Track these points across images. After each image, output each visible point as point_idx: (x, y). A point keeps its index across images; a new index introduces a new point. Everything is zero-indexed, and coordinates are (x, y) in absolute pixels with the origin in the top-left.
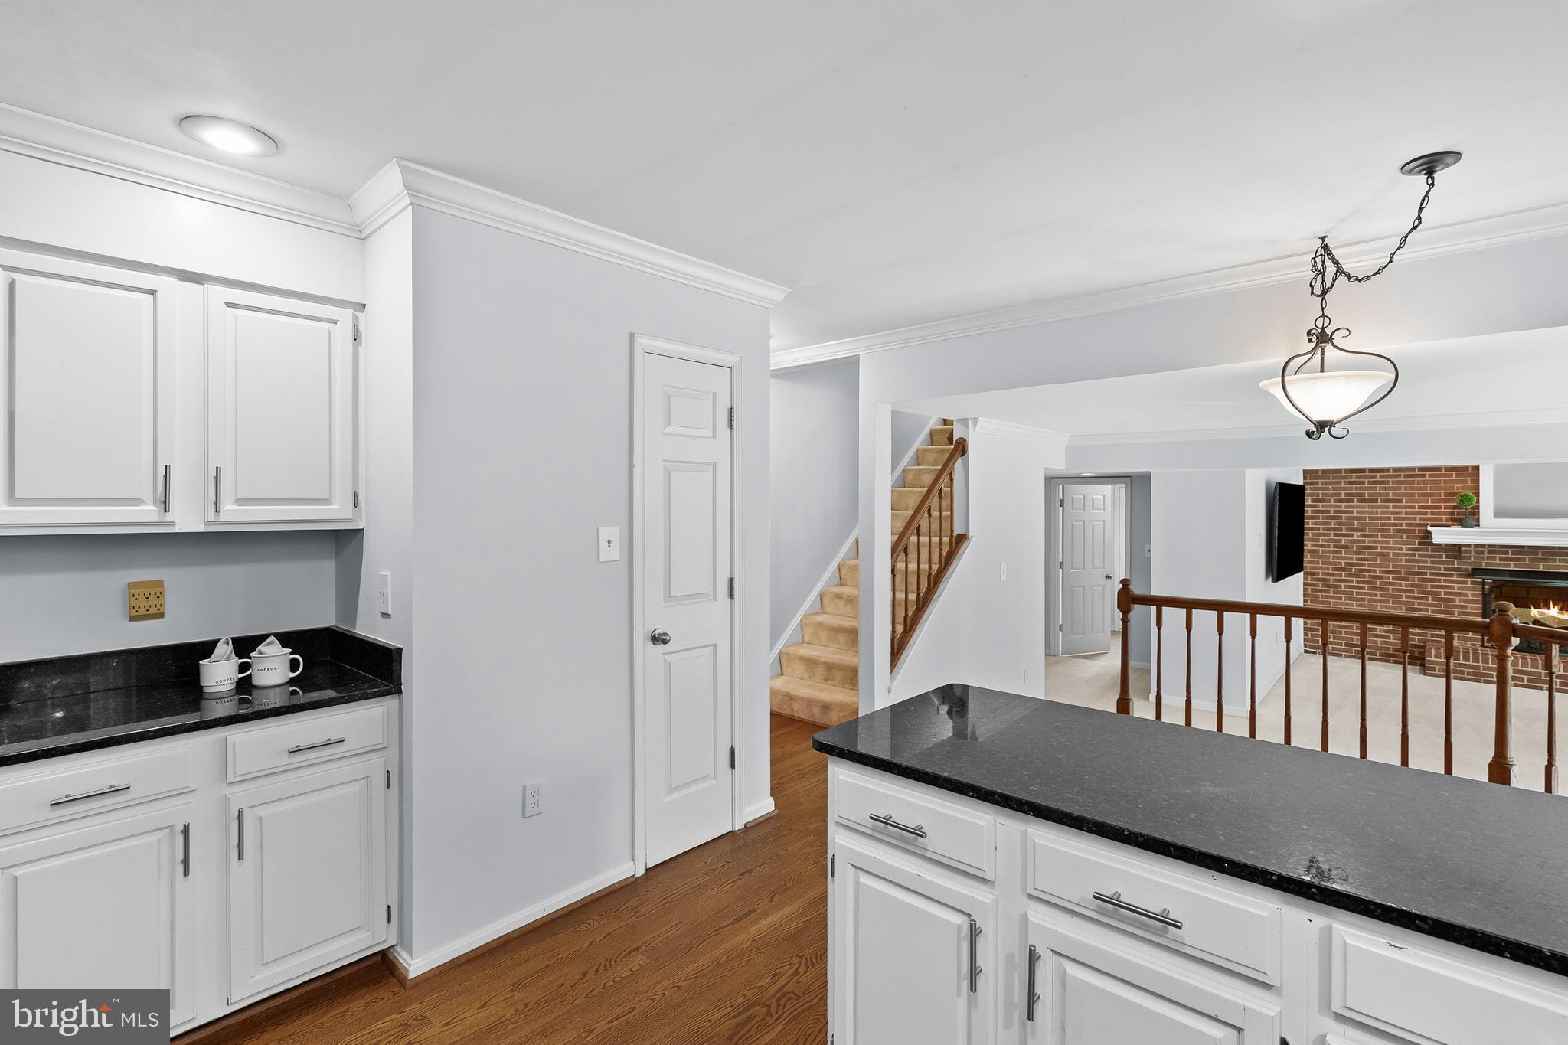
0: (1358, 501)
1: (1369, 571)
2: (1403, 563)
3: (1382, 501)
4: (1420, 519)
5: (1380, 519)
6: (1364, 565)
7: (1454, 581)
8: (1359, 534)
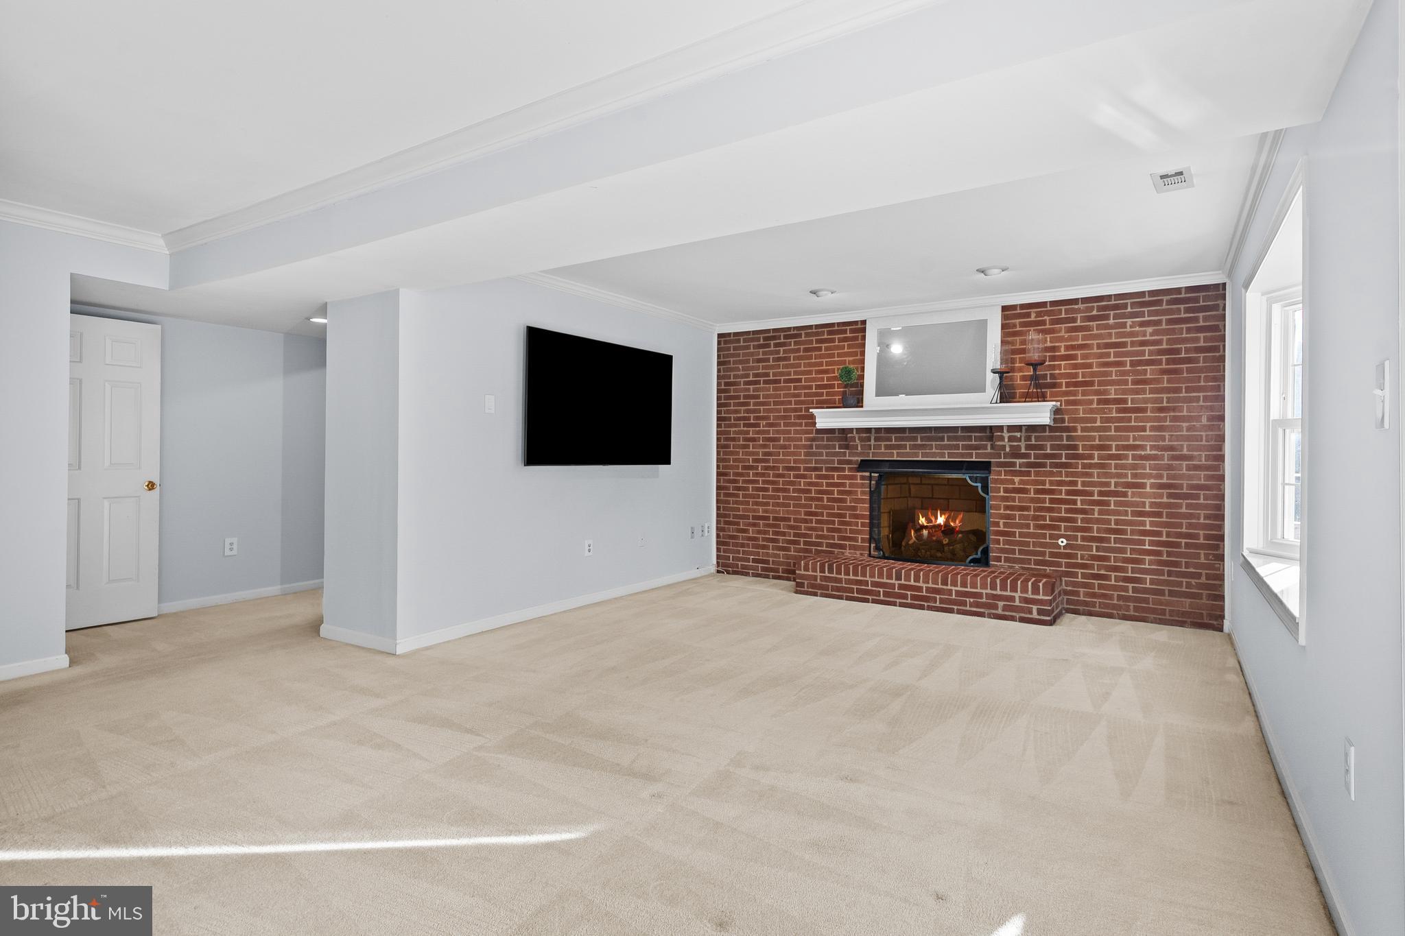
0: (764, 382)
2: (801, 457)
6: (769, 461)
7: (846, 477)
8: (764, 423)
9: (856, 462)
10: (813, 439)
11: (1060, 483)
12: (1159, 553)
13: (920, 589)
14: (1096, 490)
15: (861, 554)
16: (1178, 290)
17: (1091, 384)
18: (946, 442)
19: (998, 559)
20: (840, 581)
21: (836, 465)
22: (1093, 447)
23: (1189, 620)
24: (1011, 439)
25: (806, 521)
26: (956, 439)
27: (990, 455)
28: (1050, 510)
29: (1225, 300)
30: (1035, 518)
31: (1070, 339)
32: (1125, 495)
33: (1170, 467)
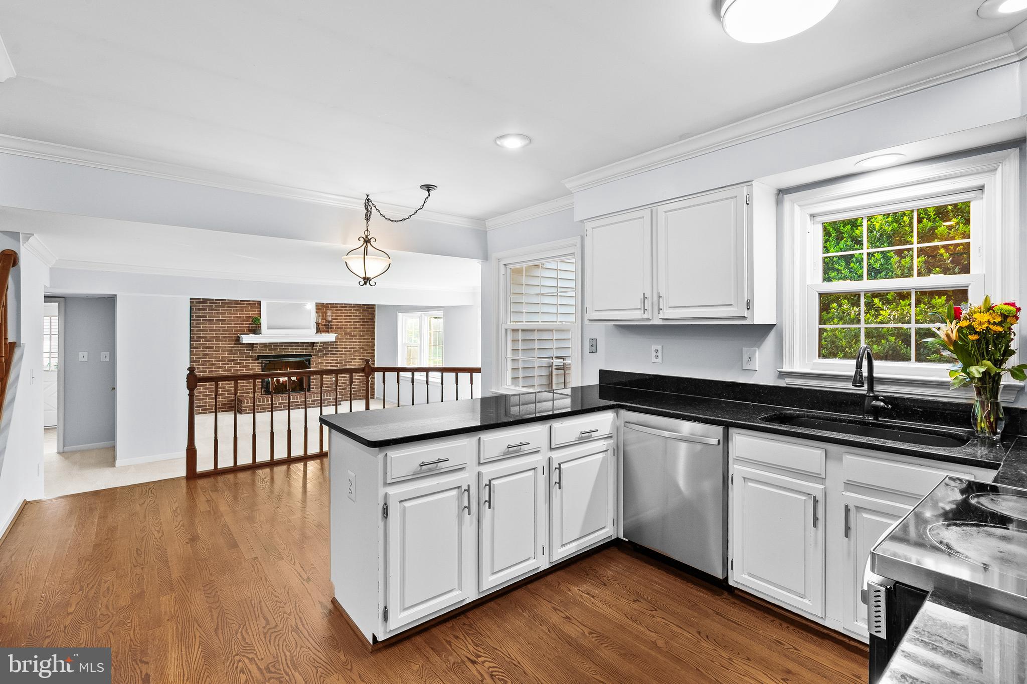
0: (203, 320)
1: (209, 361)
2: (227, 355)
3: (216, 320)
4: (235, 330)
5: (215, 330)
6: (206, 358)
7: (250, 363)
8: (203, 340)
9: (255, 356)
11: (333, 360)
12: (359, 379)
13: (298, 402)
14: (343, 361)
15: (258, 394)
18: (294, 347)
19: (313, 388)
20: (265, 405)
21: (245, 358)
22: (342, 348)
24: (320, 346)
26: (298, 346)
27: (311, 352)
29: (375, 309)
31: (336, 313)
32: (351, 362)
33: (362, 353)
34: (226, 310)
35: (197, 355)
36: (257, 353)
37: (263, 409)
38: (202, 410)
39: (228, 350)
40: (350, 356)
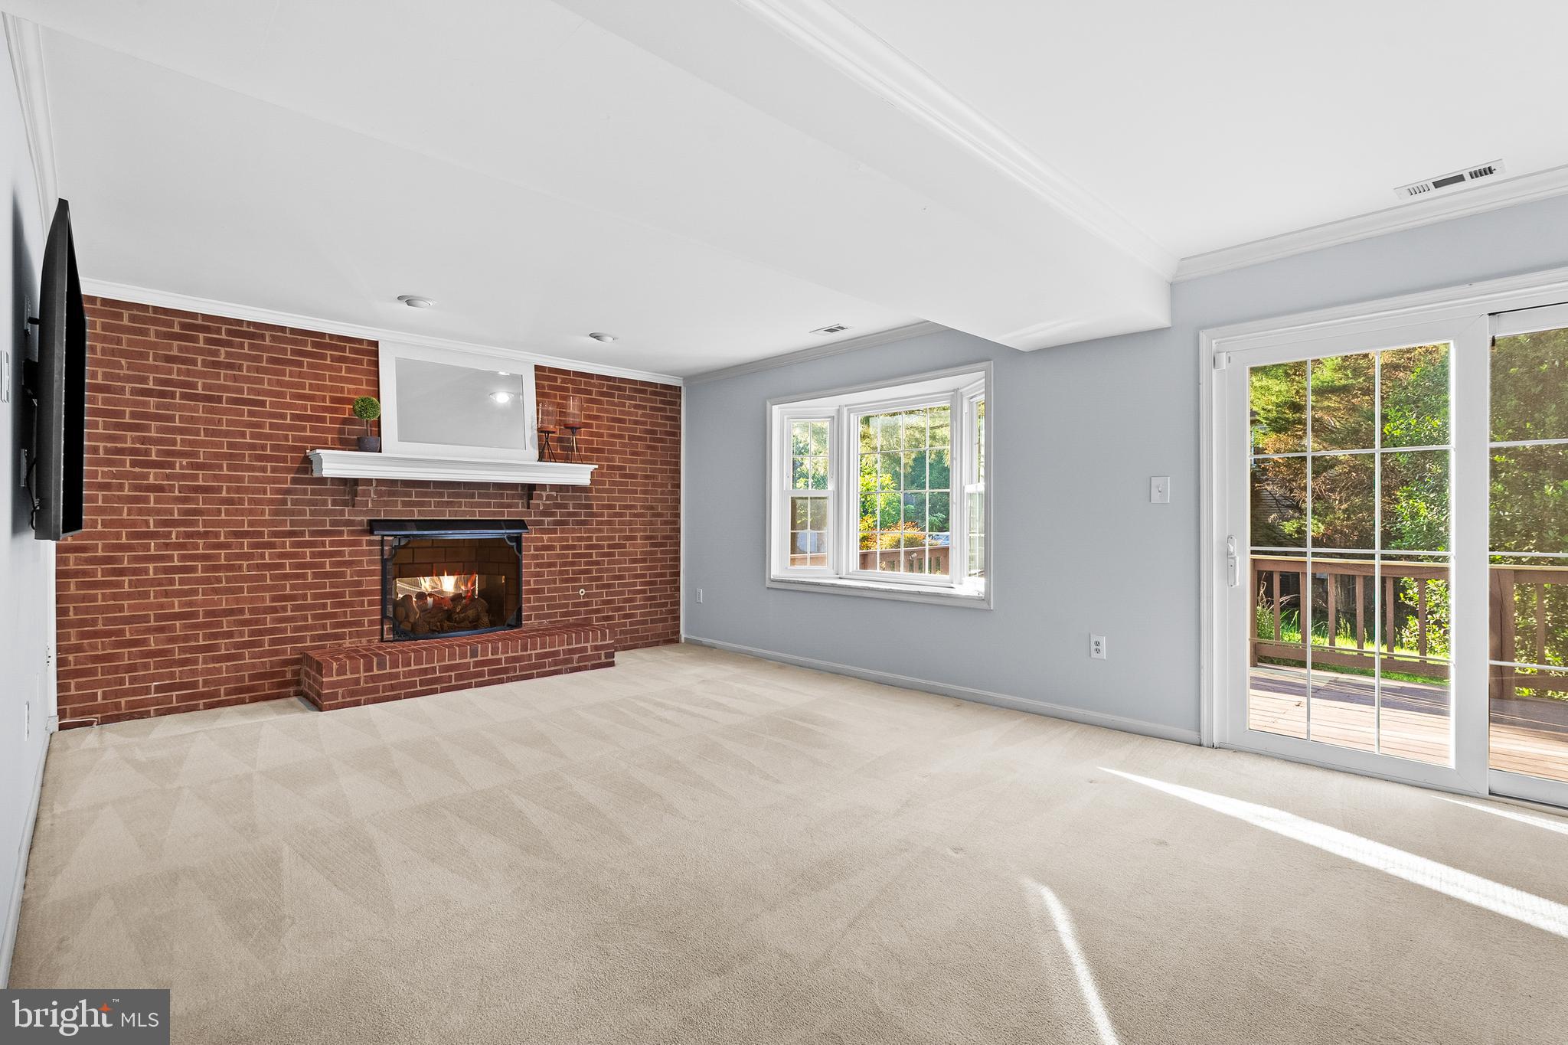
0: (184, 396)
1: (206, 535)
2: (267, 517)
3: (231, 401)
4: (295, 439)
5: (227, 434)
6: (194, 523)
7: (343, 543)
8: (184, 462)
9: (361, 523)
10: (288, 492)
11: (580, 539)
12: (645, 591)
14: (606, 543)
15: (369, 641)
16: (655, 385)
17: (601, 451)
18: (476, 500)
19: (529, 618)
20: (396, 676)
21: (328, 528)
22: (604, 507)
23: (661, 639)
24: (549, 498)
25: (274, 610)
26: (488, 496)
27: (524, 513)
28: (573, 564)
29: (680, 399)
30: (561, 573)
31: (588, 409)
32: (624, 546)
34: (265, 371)
35: (158, 512)
36: (365, 513)
37: (393, 688)
38: (180, 698)
39: (271, 502)
40: (621, 530)
